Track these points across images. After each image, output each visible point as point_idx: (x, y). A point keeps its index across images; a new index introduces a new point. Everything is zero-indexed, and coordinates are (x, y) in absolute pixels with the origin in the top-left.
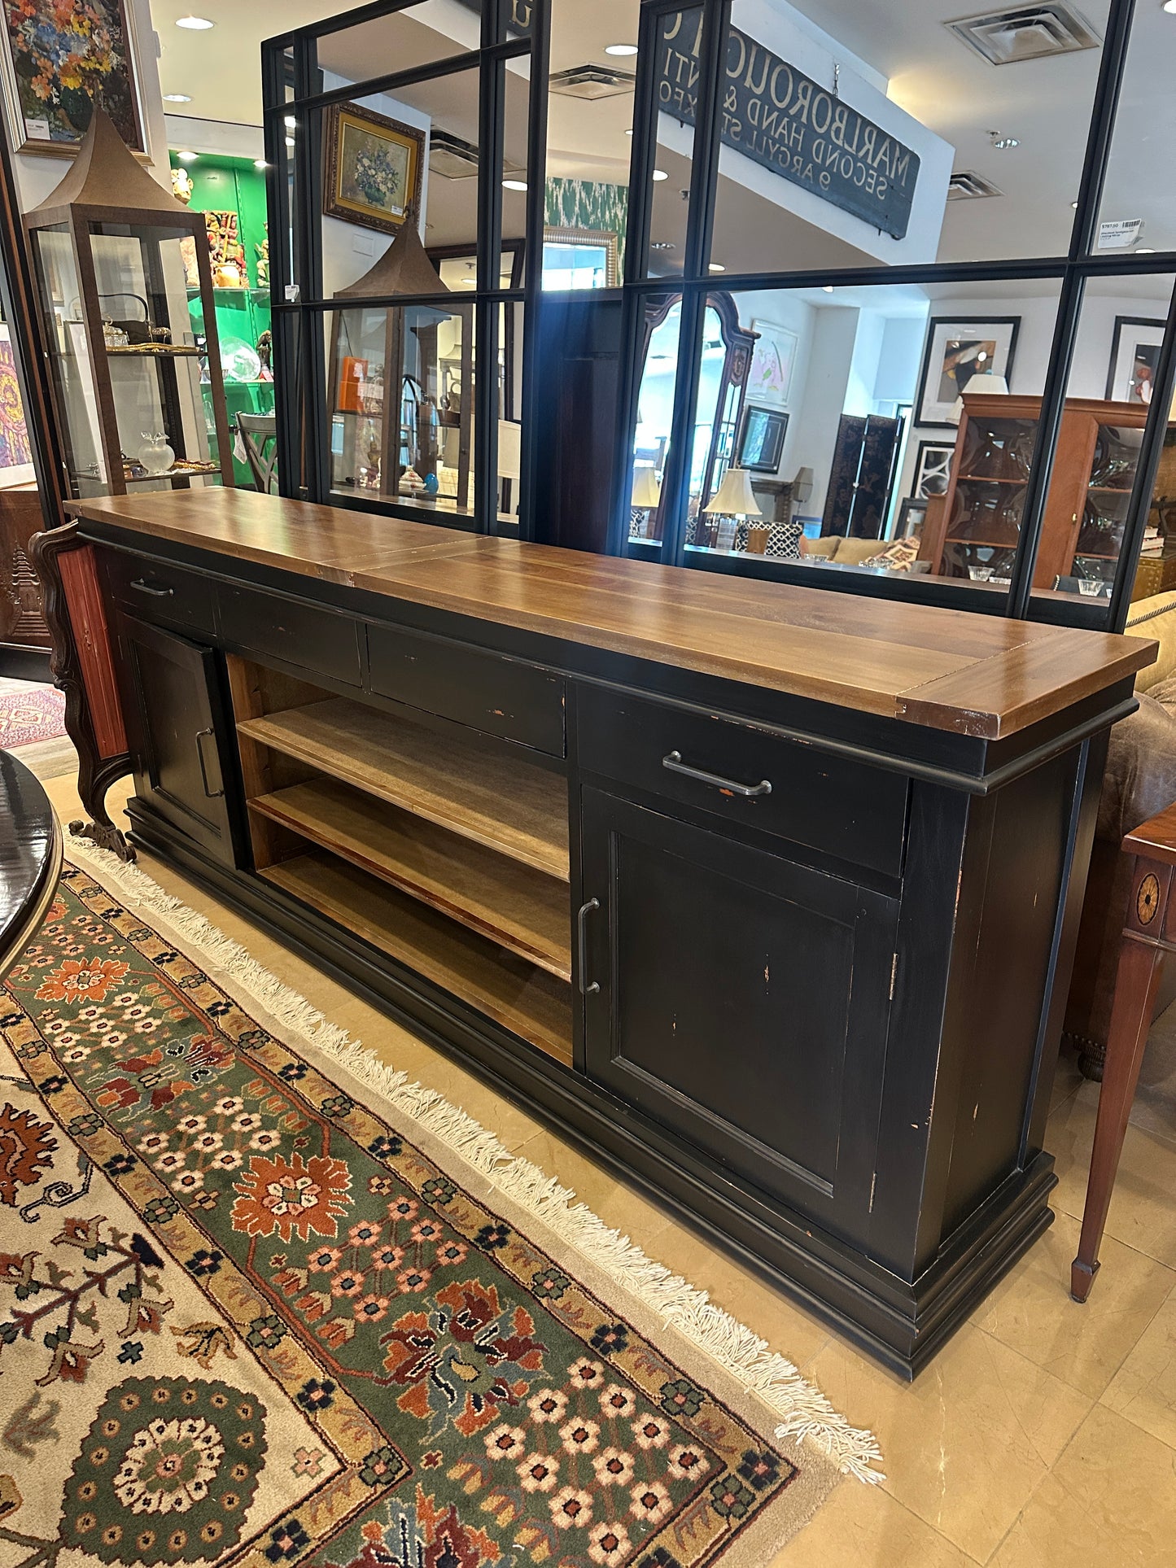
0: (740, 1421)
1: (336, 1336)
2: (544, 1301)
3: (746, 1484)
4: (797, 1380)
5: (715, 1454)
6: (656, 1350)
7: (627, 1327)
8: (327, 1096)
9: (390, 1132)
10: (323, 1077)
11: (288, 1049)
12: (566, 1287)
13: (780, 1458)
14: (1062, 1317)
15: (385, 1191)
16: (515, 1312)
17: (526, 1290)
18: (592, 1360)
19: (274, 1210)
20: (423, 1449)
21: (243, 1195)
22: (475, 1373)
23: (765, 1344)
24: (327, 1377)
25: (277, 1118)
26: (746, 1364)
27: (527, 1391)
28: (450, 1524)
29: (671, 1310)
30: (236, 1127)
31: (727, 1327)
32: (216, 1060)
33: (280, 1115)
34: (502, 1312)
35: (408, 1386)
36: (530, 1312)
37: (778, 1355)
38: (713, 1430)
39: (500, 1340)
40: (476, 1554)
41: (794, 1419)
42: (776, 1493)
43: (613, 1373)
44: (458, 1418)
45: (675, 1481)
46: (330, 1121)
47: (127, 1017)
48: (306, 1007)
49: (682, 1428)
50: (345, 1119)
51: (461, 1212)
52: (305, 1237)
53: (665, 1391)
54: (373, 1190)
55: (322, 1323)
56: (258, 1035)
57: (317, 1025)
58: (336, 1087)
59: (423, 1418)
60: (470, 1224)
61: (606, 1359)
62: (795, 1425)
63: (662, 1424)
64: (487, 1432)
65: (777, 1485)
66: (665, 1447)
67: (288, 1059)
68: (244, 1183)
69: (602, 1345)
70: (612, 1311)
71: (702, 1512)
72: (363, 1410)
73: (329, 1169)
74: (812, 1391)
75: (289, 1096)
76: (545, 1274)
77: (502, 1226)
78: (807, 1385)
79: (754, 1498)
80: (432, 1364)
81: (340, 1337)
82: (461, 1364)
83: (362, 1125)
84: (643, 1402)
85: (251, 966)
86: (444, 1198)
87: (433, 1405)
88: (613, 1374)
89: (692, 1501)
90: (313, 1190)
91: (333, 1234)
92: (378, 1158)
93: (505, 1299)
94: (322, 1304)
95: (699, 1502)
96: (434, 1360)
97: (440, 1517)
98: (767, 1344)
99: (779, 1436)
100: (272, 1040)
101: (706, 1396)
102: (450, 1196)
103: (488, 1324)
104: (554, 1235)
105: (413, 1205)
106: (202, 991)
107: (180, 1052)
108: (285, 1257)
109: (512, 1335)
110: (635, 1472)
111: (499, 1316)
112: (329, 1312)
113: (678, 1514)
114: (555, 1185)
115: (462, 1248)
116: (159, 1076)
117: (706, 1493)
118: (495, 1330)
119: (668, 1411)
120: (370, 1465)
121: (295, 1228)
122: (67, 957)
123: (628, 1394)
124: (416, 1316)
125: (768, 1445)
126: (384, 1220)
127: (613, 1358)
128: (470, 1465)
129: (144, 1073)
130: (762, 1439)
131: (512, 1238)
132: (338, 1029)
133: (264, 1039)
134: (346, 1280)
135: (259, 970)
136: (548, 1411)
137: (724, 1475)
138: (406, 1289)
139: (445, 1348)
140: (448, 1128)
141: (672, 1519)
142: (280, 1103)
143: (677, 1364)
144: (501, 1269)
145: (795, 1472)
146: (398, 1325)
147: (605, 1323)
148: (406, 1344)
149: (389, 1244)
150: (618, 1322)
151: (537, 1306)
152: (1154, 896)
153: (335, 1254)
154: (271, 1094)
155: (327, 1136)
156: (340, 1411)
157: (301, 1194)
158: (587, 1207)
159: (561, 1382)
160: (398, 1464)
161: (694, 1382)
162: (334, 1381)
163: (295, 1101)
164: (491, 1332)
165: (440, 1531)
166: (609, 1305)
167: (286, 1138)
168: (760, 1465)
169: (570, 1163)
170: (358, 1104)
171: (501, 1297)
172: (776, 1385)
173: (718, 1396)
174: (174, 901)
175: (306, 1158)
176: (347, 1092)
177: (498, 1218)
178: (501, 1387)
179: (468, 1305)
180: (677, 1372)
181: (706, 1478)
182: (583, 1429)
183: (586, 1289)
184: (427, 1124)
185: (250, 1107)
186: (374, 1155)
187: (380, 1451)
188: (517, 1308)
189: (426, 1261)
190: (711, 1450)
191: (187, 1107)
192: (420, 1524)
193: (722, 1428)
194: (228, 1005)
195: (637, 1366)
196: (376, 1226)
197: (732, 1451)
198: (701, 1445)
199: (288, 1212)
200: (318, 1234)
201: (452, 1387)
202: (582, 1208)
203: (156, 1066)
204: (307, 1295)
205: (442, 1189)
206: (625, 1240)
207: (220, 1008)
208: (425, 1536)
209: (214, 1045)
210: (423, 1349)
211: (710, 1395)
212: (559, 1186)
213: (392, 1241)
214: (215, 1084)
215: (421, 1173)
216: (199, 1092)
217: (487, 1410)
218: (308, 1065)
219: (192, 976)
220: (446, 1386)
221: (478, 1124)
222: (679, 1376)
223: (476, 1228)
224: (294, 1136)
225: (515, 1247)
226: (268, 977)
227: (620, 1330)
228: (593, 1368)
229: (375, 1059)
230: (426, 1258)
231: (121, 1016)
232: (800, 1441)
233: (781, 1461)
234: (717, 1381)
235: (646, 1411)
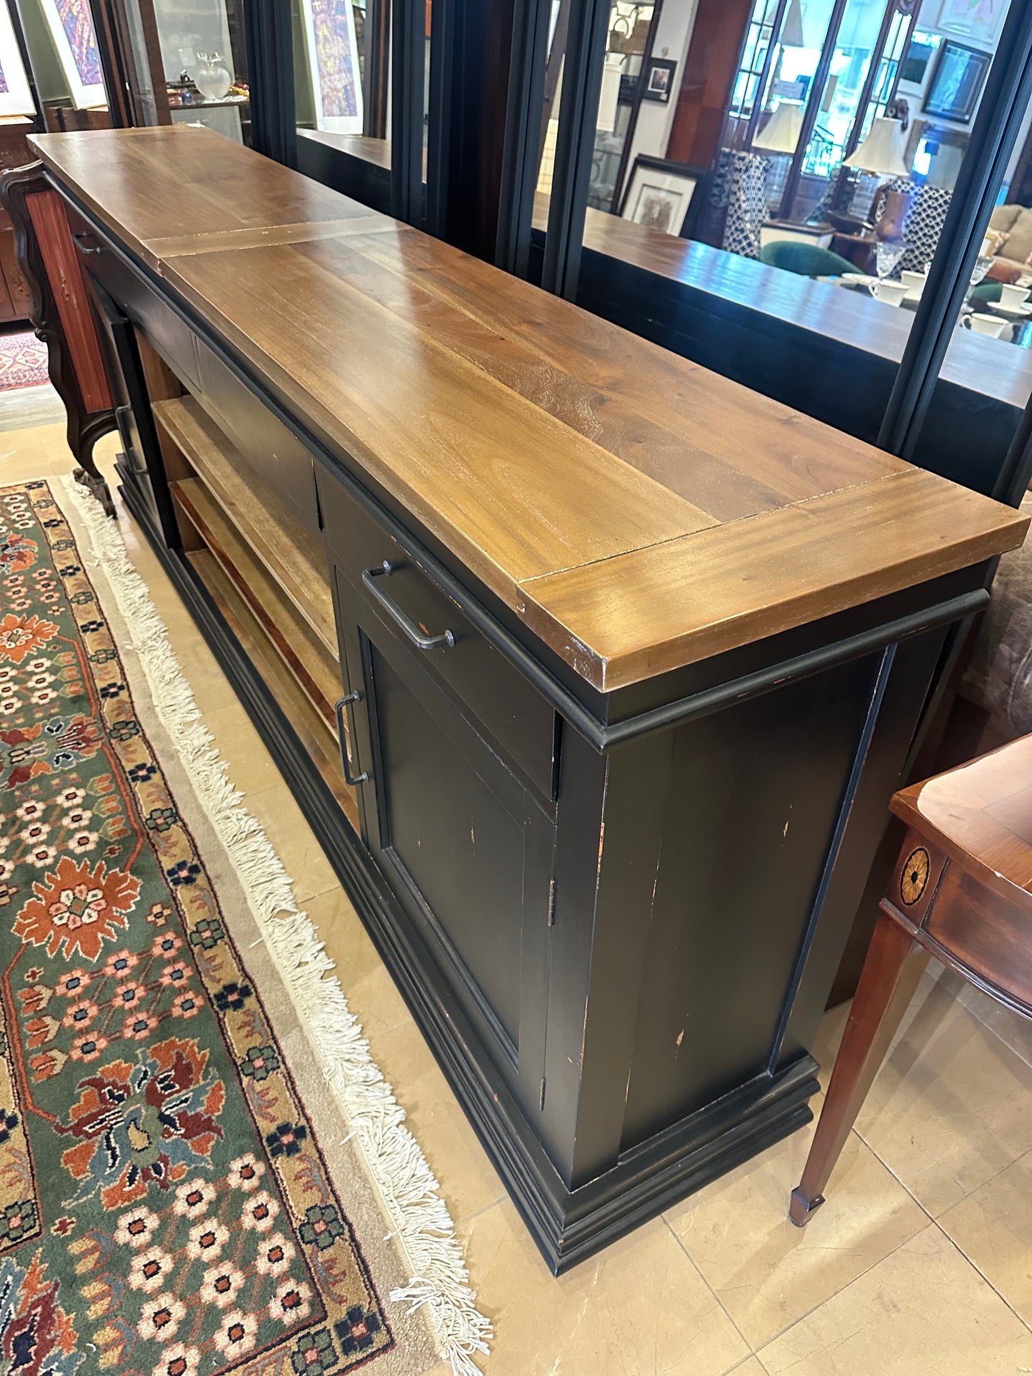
0: (366, 1270)
1: (43, 1070)
2: (245, 1080)
3: (337, 1344)
4: (449, 1235)
5: (321, 1300)
6: (324, 1164)
7: (308, 1131)
8: (159, 805)
9: (196, 858)
10: (166, 784)
11: (149, 747)
12: (274, 1069)
13: (384, 1323)
14: (767, 1238)
15: (161, 921)
16: (213, 1086)
17: (235, 1063)
18: (258, 1159)
19: (56, 920)
20: (62, 1211)
21: (36, 897)
22: (146, 1143)
23: (435, 1186)
24: (17, 1111)
25: (105, 819)
26: (405, 1203)
27: (183, 1176)
28: (46, 1301)
29: (361, 1121)
30: (66, 821)
31: (407, 1157)
32: (84, 745)
33: (109, 817)
34: (202, 1082)
35: (80, 1141)
36: (226, 1091)
37: (442, 1202)
38: (335, 1272)
39: (185, 1113)
40: (53, 1340)
41: (419, 1284)
42: (360, 1363)
43: (271, 1178)
44: (107, 1187)
45: (269, 1319)
46: (148, 834)
47: (31, 684)
48: (189, 703)
49: (306, 1261)
50: (162, 835)
51: (217, 961)
52: (68, 955)
53: (311, 1213)
54: (151, 918)
55: (37, 1051)
56: (131, 725)
57: (188, 725)
58: (172, 798)
59: (78, 1178)
60: (218, 977)
61: (272, 1161)
62: (414, 1292)
63: (289, 1251)
64: (124, 1211)
65: (365, 1355)
66: (279, 1277)
67: (143, 757)
68: (43, 883)
69: (275, 1145)
70: (303, 1109)
71: (279, 1361)
72: (29, 1155)
73: (123, 886)
74: (456, 1253)
75: (127, 798)
76: (261, 1050)
77: (247, 986)
78: (454, 1246)
79: (335, 1363)
80: (112, 1122)
81: (46, 1072)
82: (138, 1129)
83: (174, 844)
84: (283, 1222)
85: (162, 648)
87: (92, 1167)
88: (272, 1182)
89: (274, 1346)
90: (99, 905)
91: (93, 957)
92: (171, 884)
93: (210, 1069)
94: (48, 1031)
95: (282, 1349)
96: (116, 1118)
97: (41, 1290)
98: (438, 1186)
99: (393, 1299)
100: (141, 734)
101: (346, 1231)
102: (215, 941)
103: (184, 1092)
104: (293, 1009)
105: (178, 943)
106: (106, 668)
107: (57, 730)
108: (41, 971)
109: (199, 1110)
110: (238, 1297)
111: (197, 1086)
112: (50, 1041)
113: (255, 1357)
114: (322, 950)
115: (199, 1002)
116: (28, 753)
117: (292, 1344)
118: (186, 1100)
119: (303, 1237)
120: (9, 1215)
121: (64, 942)
122: (13, 611)
123: (274, 1208)
124: (124, 1065)
125: (379, 1305)
126: (144, 954)
127: (280, 1163)
128: (93, 1243)
129: (18, 746)
130: (376, 1297)
131: (250, 1002)
132: (206, 733)
133: (134, 731)
134: (81, 1010)
135: (168, 654)
136: (191, 1204)
137: (319, 1327)
138: (129, 1033)
139: (132, 1108)
140: (252, 864)
141: (247, 1361)
142: (114, 804)
143: (337, 1186)
144: (223, 1034)
145: (391, 1344)
146: (102, 1072)
147: (290, 1120)
148: (100, 1094)
149: (137, 980)
150: (303, 1122)
151: (237, 1084)
152: (921, 876)
153: (85, 980)
154: (112, 793)
155: (138, 849)
156: (9, 1151)
157: (87, 907)
158: (339, 983)
159: (217, 1176)
160: (32, 1223)
161: (342, 1211)
162: (20, 1117)
163: (129, 805)
164: (182, 1102)
165: (34, 1306)
166: (304, 1101)
167: (102, 843)
168: (361, 1325)
169: (348, 928)
170: (182, 820)
171: (208, 1066)
172: (424, 1236)
173: (358, 1235)
174: (128, 566)
175: (109, 869)
176: (179, 805)
177: (247, 976)
178: (162, 1165)
179: (175, 1067)
180: (331, 1195)
181: (301, 1325)
182: (214, 1234)
183: (290, 1077)
184: (237, 855)
185: (87, 804)
186: (169, 879)
187: (23, 1203)
188: (216, 1082)
189: (161, 1008)
190: (319, 1295)
191: (36, 791)
192: (21, 1293)
193: (344, 1273)
194: (121, 688)
195: (298, 1177)
196: (135, 958)
197: (341, 1300)
198: (313, 1286)
199: (66, 925)
200: (81, 954)
201: (118, 1153)
202: (332, 983)
203: (30, 742)
204: (39, 1019)
205: (212, 932)
206: (357, 1029)
207: (113, 690)
208: (19, 1307)
209: (90, 729)
210: (112, 1103)
211: (351, 1231)
212: (323, 953)
213: (141, 978)
214: (71, 771)
215: (201, 910)
216: (53, 777)
217: (137, 1186)
218: (159, 768)
219: (105, 651)
220: (113, 1150)
221: (281, 865)
222: (332, 1201)
223: (222, 983)
224: (108, 843)
225: (247, 1013)
226: (171, 663)
227: (300, 1133)
228: (255, 1168)
229: (223, 772)
230: (162, 1004)
231: (26, 682)
232: (412, 1310)
233: (383, 1328)
234: (366, 1217)
235: (281, 1231)
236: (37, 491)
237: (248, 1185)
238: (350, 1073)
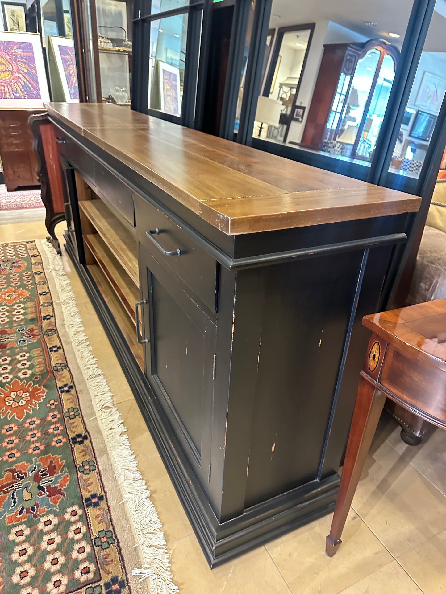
0: (123, 560)
2: (79, 474)
3: (104, 592)
4: (163, 548)
5: (100, 572)
6: (110, 512)
7: (104, 497)
8: (60, 362)
9: (72, 383)
10: (64, 354)
11: (60, 339)
12: (93, 470)
13: (128, 585)
14: (315, 560)
15: (53, 407)
16: (65, 475)
17: (76, 466)
18: (80, 508)
19: (7, 403)
22: (30, 498)
23: (160, 526)
26: (145, 532)
27: (44, 513)
29: (129, 495)
30: (19, 365)
31: (149, 512)
32: (32, 337)
33: (37, 365)
34: (60, 474)
36: (70, 478)
37: (162, 533)
38: (108, 560)
39: (50, 486)
41: (146, 568)
43: (84, 517)
44: (9, 515)
45: (74, 579)
46: (53, 372)
47: (14, 313)
48: (80, 324)
49: (95, 554)
50: (59, 373)
52: (10, 417)
53: (100, 533)
54: (49, 405)
56: (54, 331)
57: (78, 332)
58: (66, 359)
60: (74, 431)
61: (86, 509)
62: (144, 571)
63: (88, 549)
64: (15, 526)
66: (81, 560)
67: (56, 343)
69: (89, 502)
70: (104, 488)
73: (39, 392)
74: (166, 556)
75: (47, 358)
76: (88, 462)
77: (86, 436)
78: (166, 553)
80: (16, 488)
82: (28, 491)
83: (64, 377)
84: (87, 536)
85: (72, 303)
86: (73, 416)
87: (4, 506)
88: (85, 519)
89: (74, 591)
90: (27, 399)
91: (21, 419)
92: (60, 393)
93: (64, 468)
95: (78, 593)
96: (18, 486)
99: (133, 574)
100: (57, 334)
101: (116, 542)
102: (75, 416)
103: (51, 477)
104: (106, 446)
105: (59, 416)
106: (47, 309)
107: (22, 331)
109: (56, 485)
110: (61, 568)
111: (57, 475)
114: (122, 423)
115: (64, 440)
116: (8, 338)
117: (83, 590)
118: (51, 481)
119: (95, 544)
121: (9, 412)
122: (12, 286)
123: (84, 529)
124: (26, 464)
125: (126, 576)
126: (43, 420)
127: (91, 511)
129: (4, 336)
130: (126, 572)
131: (87, 442)
132: (85, 336)
133: (54, 333)
134: (11, 440)
135: (74, 305)
136: (46, 525)
137: (97, 584)
138: (31, 451)
139: (26, 482)
140: (96, 387)
142: (40, 360)
143: (114, 522)
144: (73, 454)
146: (16, 466)
147: (97, 492)
148: (13, 475)
149: (38, 430)
150: (103, 493)
151: (75, 475)
152: (377, 356)
154: (40, 356)
155: (48, 378)
157: (22, 399)
158: (128, 437)
159: (60, 514)
161: (115, 533)
163: (47, 360)
164: (49, 481)
166: (105, 484)
167: (32, 375)
168: (117, 585)
169: (135, 415)
170: (68, 368)
172: (152, 547)
173: (121, 544)
174: (63, 273)
175: (34, 385)
176: (68, 362)
177: (87, 431)
178: (36, 507)
180: (111, 526)
181: (89, 582)
182: (54, 539)
183: (100, 474)
184: (90, 383)
185: (30, 359)
186: (59, 390)
188: (66, 474)
189: (47, 442)
190: (99, 569)
191: (8, 353)
193: (112, 561)
194: (52, 316)
195: (97, 517)
196: (39, 420)
197: (109, 573)
198: (96, 565)
199: (11, 405)
200: (15, 417)
201: (17, 501)
202: (125, 437)
203: (9, 334)
205: (74, 413)
206: (133, 456)
207: (48, 317)
209: (36, 331)
210: (17, 480)
211: (118, 542)
212: (122, 425)
213: (40, 429)
214: (25, 346)
215: (71, 404)
216: (16, 348)
217: (23, 516)
218: (63, 347)
219: (48, 303)
220: (15, 499)
221: (109, 388)
222: (111, 529)
223: (76, 433)
224: (36, 375)
225: (85, 446)
226: (75, 309)
227: (101, 498)
228: (78, 512)
229: (90, 351)
230: (47, 440)
231: (12, 312)
232: (142, 580)
233: (127, 587)
234: (126, 537)
235: (85, 540)
236: (30, 244)
237: (73, 519)
238: (127, 474)
